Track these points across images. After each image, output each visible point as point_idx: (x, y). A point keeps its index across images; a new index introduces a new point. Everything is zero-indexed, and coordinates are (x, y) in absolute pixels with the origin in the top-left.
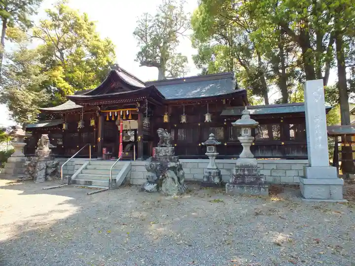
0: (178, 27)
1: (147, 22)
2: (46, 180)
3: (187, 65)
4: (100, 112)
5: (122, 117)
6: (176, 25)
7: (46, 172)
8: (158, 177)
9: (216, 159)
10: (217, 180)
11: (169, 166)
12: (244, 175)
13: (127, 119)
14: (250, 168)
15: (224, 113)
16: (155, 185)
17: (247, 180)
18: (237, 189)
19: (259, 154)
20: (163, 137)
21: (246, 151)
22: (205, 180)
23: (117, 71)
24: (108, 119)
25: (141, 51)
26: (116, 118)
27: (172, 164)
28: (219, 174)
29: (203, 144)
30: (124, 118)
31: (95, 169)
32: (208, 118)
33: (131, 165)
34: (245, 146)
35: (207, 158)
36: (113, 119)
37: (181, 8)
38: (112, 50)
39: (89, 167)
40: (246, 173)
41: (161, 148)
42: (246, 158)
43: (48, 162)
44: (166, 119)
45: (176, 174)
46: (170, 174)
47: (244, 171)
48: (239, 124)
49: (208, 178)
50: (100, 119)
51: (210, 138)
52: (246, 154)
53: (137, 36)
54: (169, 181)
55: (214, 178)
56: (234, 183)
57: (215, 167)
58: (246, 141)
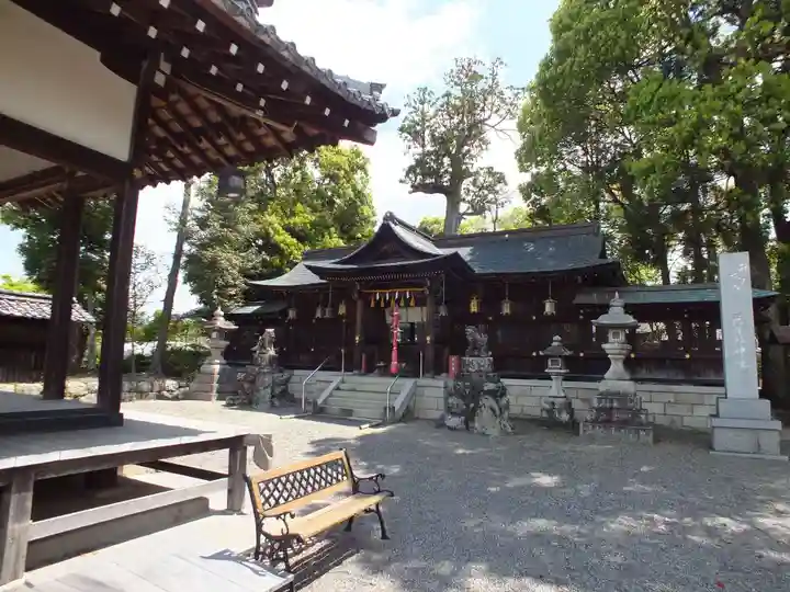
0: (488, 113)
1: (426, 105)
2: (273, 405)
3: (505, 188)
4: (360, 293)
5: (398, 301)
6: (483, 110)
7: (273, 391)
8: (467, 406)
9: (564, 380)
10: (565, 417)
11: (486, 388)
12: (611, 408)
13: (407, 305)
14: (622, 397)
15: (580, 299)
16: (463, 418)
17: (616, 416)
18: (599, 431)
19: (643, 374)
20: (475, 341)
21: (616, 367)
22: (545, 415)
23: (393, 225)
24: (372, 305)
25: (414, 163)
26: (388, 304)
27: (490, 386)
28: (569, 407)
29: (541, 353)
30: (402, 304)
31: (354, 390)
32: (549, 308)
33: (416, 386)
34: (616, 359)
35: (548, 377)
36: (382, 305)
37: (494, 76)
38: (362, 168)
39: (342, 386)
40: (615, 405)
41: (471, 359)
42: (615, 379)
43: (276, 375)
44: (474, 308)
45: (497, 402)
46: (488, 402)
47: (612, 401)
48: (605, 322)
49: (550, 412)
50: (360, 304)
51: (555, 344)
52: (615, 372)
53: (405, 134)
54: (485, 414)
55: (560, 413)
56: (594, 422)
57: (563, 395)
58: (617, 351)
